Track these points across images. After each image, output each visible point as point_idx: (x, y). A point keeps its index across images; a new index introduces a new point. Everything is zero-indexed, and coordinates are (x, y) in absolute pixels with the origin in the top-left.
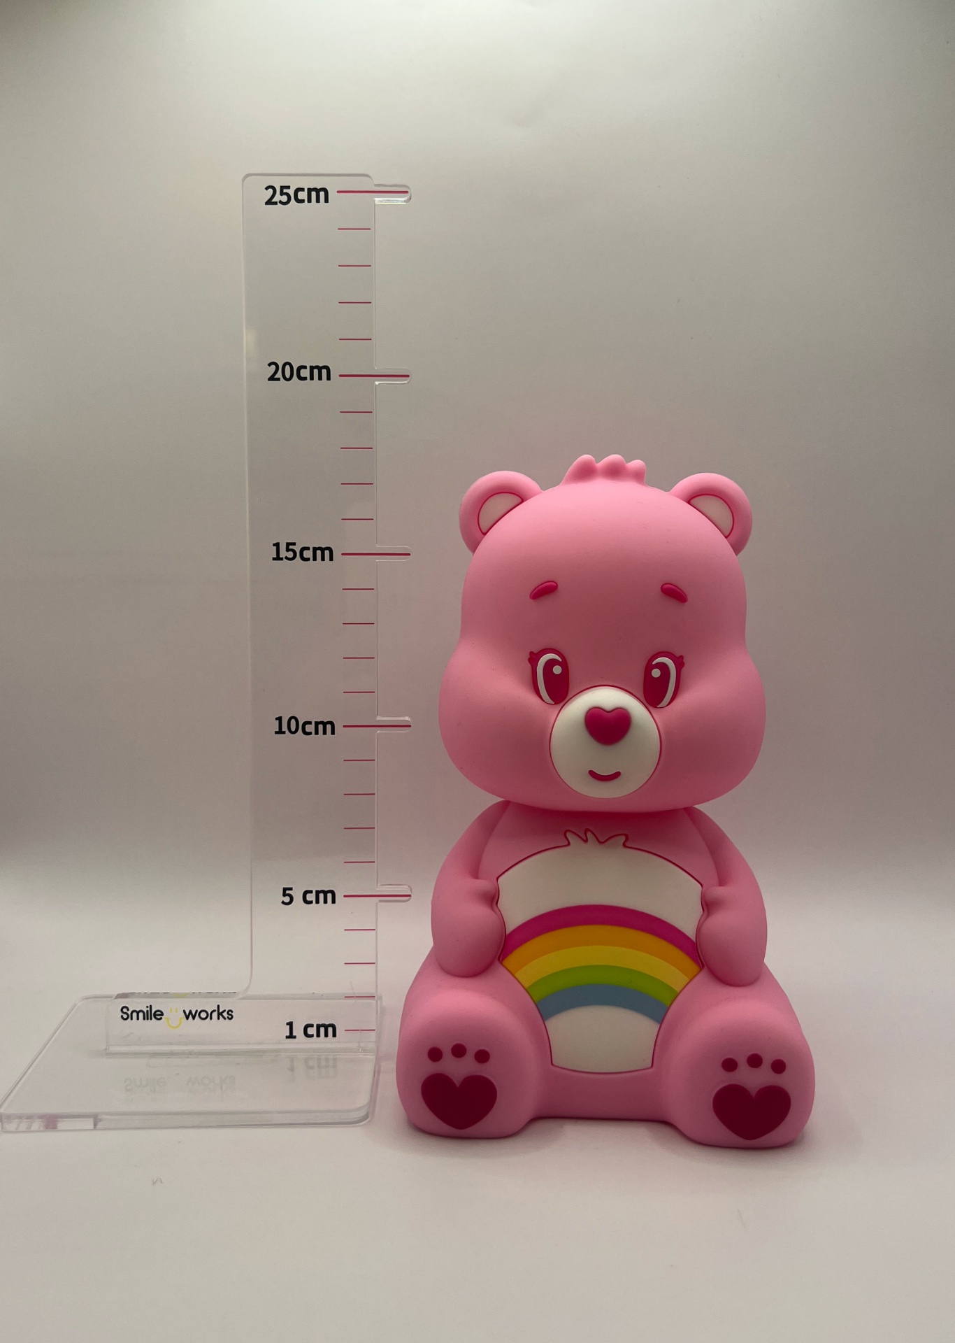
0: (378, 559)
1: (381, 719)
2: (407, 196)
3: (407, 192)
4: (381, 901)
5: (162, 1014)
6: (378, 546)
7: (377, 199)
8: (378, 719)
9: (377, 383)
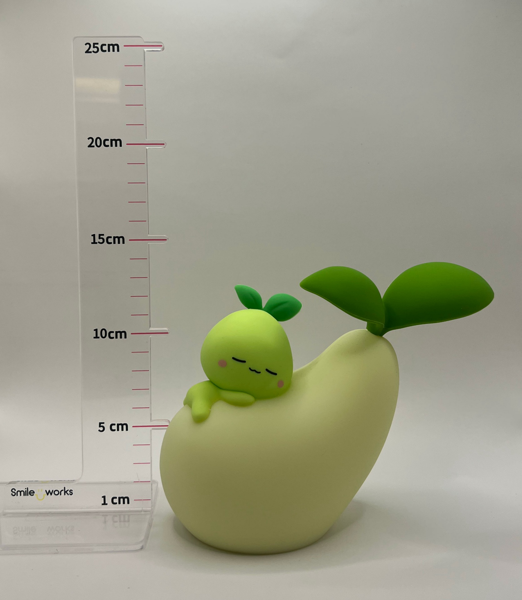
0: (150, 243)
1: (152, 329)
2: (162, 47)
3: (161, 46)
4: (153, 429)
5: (34, 493)
6: (149, 235)
7: (145, 50)
8: (150, 329)
9: (147, 148)
